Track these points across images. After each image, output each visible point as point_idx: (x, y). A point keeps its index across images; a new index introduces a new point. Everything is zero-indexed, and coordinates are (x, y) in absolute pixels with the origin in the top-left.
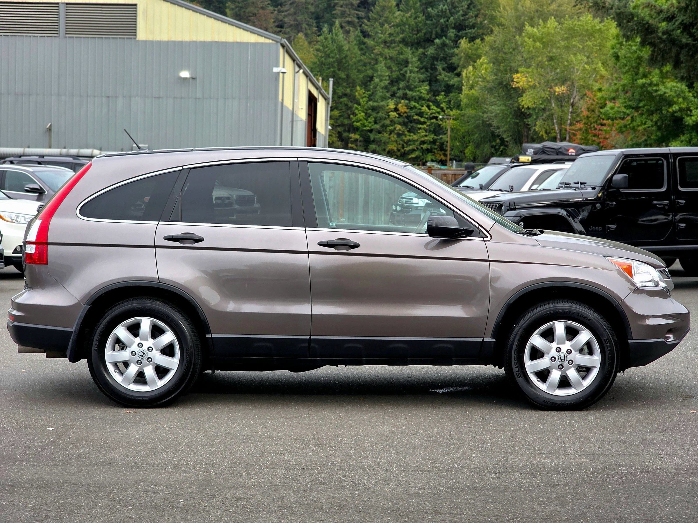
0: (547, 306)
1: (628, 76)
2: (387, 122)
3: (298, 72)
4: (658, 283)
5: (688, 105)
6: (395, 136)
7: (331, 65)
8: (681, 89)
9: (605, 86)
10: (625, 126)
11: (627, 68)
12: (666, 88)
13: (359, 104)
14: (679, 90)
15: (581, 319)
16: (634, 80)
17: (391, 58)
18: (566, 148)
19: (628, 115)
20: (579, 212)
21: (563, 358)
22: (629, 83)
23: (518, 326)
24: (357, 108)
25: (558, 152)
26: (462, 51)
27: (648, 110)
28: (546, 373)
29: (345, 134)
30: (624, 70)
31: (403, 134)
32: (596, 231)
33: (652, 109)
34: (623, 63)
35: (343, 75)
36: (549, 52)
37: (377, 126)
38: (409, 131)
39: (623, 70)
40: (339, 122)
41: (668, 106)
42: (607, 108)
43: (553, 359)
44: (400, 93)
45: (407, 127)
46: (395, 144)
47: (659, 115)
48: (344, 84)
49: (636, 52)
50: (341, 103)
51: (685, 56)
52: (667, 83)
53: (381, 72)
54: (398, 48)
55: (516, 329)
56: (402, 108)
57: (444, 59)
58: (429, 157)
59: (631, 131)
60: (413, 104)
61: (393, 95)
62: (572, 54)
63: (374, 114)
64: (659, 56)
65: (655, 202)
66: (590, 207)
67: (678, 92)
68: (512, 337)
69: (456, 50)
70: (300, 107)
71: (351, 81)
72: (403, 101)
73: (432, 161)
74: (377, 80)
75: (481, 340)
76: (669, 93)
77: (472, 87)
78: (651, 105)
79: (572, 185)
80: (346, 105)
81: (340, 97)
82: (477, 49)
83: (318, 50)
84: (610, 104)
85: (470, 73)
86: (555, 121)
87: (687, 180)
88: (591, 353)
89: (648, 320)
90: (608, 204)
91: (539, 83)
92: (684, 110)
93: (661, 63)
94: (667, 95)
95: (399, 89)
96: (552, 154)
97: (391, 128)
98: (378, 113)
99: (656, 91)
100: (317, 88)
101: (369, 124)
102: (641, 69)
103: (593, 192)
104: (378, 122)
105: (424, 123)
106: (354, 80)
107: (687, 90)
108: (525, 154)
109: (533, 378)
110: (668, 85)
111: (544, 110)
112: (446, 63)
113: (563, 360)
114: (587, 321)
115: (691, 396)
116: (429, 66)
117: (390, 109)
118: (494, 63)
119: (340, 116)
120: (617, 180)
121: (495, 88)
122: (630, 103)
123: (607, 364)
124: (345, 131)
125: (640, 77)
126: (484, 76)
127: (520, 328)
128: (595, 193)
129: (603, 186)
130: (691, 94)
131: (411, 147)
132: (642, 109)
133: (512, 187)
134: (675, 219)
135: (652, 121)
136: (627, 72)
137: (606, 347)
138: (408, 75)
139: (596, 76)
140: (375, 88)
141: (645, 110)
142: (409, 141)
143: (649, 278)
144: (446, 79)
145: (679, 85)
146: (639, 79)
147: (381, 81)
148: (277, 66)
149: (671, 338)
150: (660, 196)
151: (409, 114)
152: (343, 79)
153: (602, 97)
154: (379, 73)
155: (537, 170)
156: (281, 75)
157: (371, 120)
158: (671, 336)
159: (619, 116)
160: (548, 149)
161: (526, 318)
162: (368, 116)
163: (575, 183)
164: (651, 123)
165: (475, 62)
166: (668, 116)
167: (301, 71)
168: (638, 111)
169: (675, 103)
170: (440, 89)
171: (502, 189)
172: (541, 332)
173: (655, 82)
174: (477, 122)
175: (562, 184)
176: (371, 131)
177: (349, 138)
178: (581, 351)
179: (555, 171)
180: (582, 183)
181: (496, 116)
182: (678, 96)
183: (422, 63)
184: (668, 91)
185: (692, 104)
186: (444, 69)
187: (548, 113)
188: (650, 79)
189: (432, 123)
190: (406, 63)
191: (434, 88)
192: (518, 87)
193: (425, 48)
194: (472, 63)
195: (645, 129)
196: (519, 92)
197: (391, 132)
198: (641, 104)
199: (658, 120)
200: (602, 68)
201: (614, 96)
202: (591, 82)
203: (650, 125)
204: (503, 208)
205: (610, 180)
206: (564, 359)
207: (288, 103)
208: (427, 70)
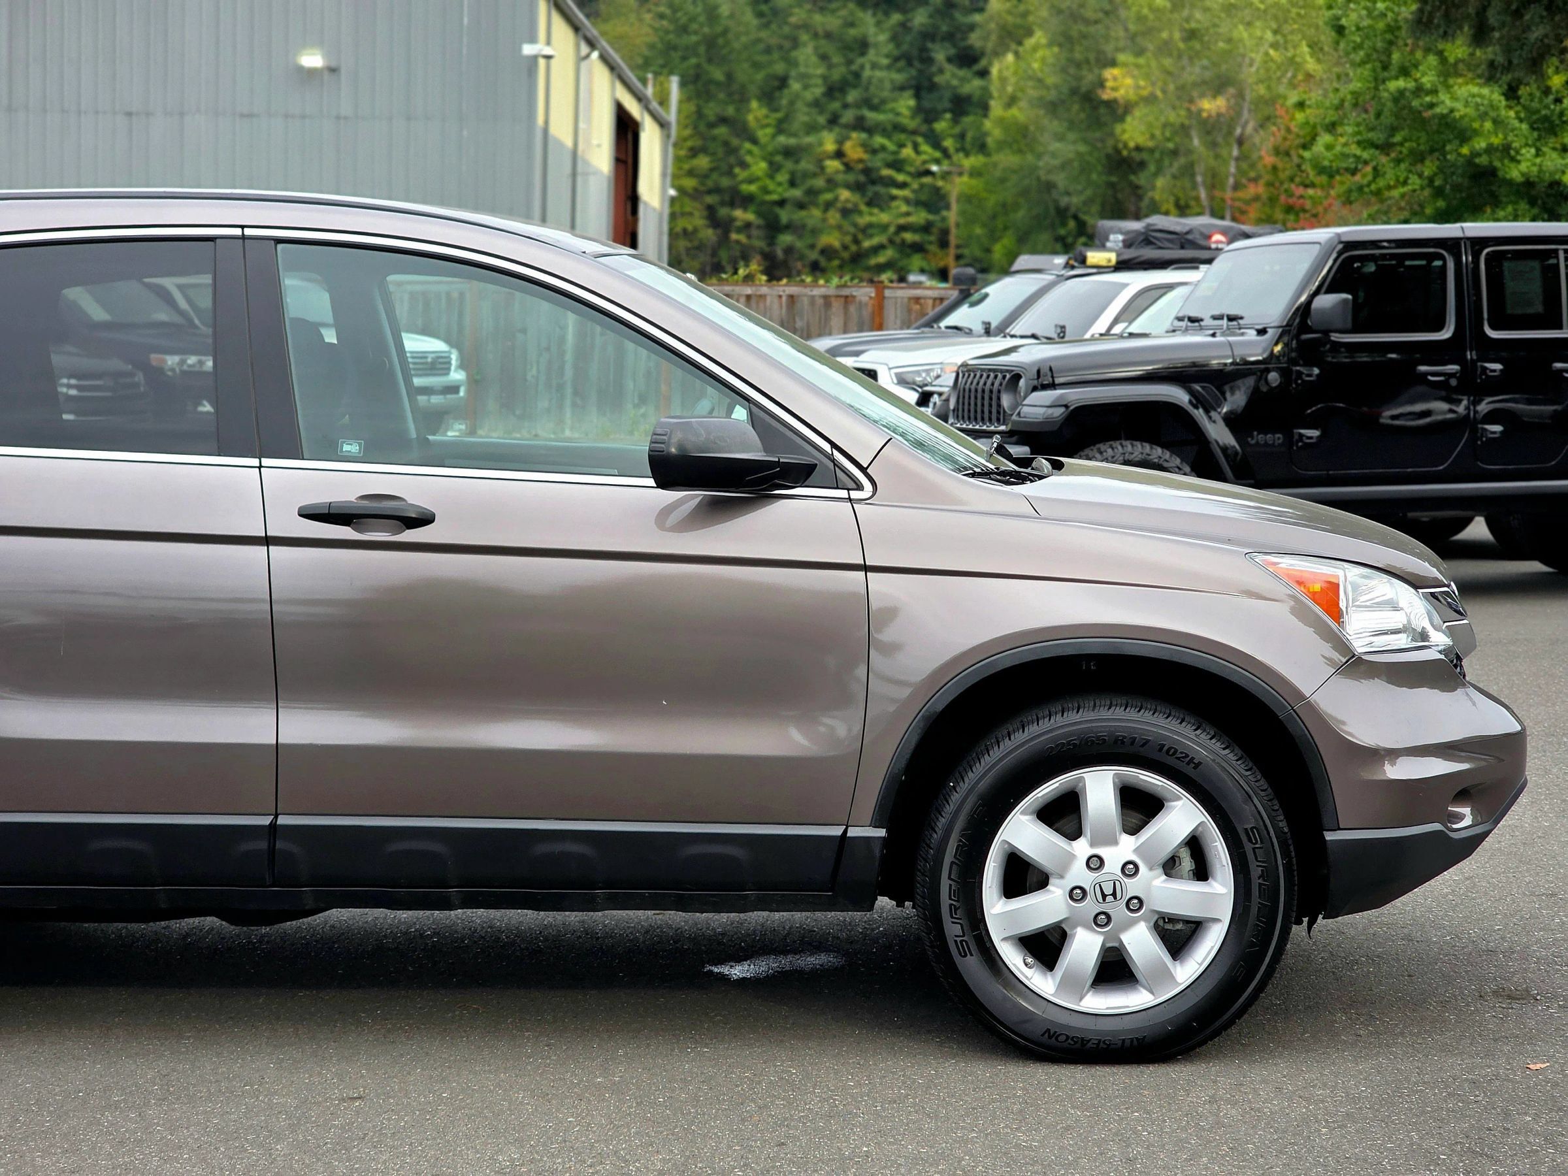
0: (1058, 720)
1: (1366, 71)
2: (819, 183)
3: (588, 56)
4: (1424, 636)
5: (1505, 138)
6: (838, 216)
7: (691, 51)
8: (1491, 101)
9: (1315, 96)
10: (1360, 189)
11: (1362, 53)
12: (1454, 98)
13: (755, 141)
14: (1486, 102)
15: (1171, 761)
16: (1378, 81)
17: (828, 36)
18: (1204, 230)
19: (1366, 163)
20: (1223, 394)
21: (1108, 890)
22: (1368, 88)
23: (964, 787)
24: (750, 152)
25: (1184, 240)
26: (991, 18)
27: (1412, 152)
28: (1054, 939)
29: (723, 212)
30: (1358, 59)
31: (855, 210)
32: (1266, 444)
33: (1422, 147)
34: (1354, 42)
35: (718, 75)
36: (1187, 20)
37: (797, 193)
38: (870, 204)
39: (1352, 56)
40: (710, 183)
41: (1457, 142)
42: (1319, 147)
43: (1077, 894)
44: (848, 116)
45: (863, 195)
46: (836, 234)
47: (1437, 163)
48: (722, 96)
49: (1385, 15)
50: (714, 139)
51: (1499, 13)
52: (1456, 88)
53: (807, 66)
54: (843, 13)
55: (956, 797)
56: (854, 150)
57: (950, 37)
58: (917, 261)
59: (1373, 199)
60: (879, 140)
61: (833, 121)
62: (1242, 22)
63: (789, 165)
64: (1438, 14)
65: (1423, 368)
66: (1250, 381)
67: (1482, 108)
68: (942, 822)
69: (977, 18)
70: (595, 142)
71: (735, 87)
72: (854, 135)
73: (922, 271)
74: (795, 86)
75: (837, 831)
76: (1461, 110)
77: (1012, 101)
78: (1419, 138)
79: (1208, 322)
80: (726, 144)
81: (711, 126)
82: (1025, 15)
83: (661, 16)
84: (1325, 138)
85: (1007, 68)
86: (1199, 179)
87: (1509, 311)
88: (1202, 873)
89: (1393, 764)
90: (1300, 373)
91: (1164, 91)
92: (1497, 149)
93: (1441, 31)
94: (1457, 115)
95: (846, 106)
96: (1170, 245)
97: (828, 196)
98: (797, 162)
99: (1432, 106)
100: (640, 98)
101: (778, 188)
102: (1396, 56)
103: (1261, 341)
104: (798, 181)
105: (903, 185)
106: (743, 87)
107: (1504, 103)
108: (1103, 247)
109: (1013, 957)
110: (1459, 92)
111: (1175, 153)
112: (955, 46)
113: (1110, 899)
114: (1189, 770)
115: (1527, 990)
116: (915, 53)
117: (825, 152)
118: (1060, 45)
119: (712, 170)
120: (1322, 311)
121: (1063, 102)
122: (1371, 135)
123: (1254, 910)
124: (723, 204)
125: (1393, 73)
126: (1040, 75)
127: (970, 791)
128: (1264, 345)
129: (1287, 325)
130: (1512, 114)
131: (875, 241)
132: (1398, 148)
133: (1063, 327)
134: (1476, 412)
135: (1420, 176)
136: (1363, 63)
137: (1250, 856)
138: (867, 73)
139: (1294, 76)
140: (792, 103)
141: (1405, 151)
142: (870, 226)
143: (1396, 620)
144: (955, 82)
145: (1485, 91)
146: (1389, 79)
147: (806, 87)
148: (533, 40)
149: (1466, 817)
150: (1434, 352)
151: (870, 164)
152: (718, 84)
153: (1307, 123)
154: (802, 69)
155: (1125, 285)
156: (542, 62)
157: (782, 177)
158: (1466, 811)
159: (1344, 165)
160: (1158, 235)
161: (987, 760)
162: (774, 168)
163: (1215, 318)
164: (1418, 181)
165: (1020, 43)
166: (1459, 164)
167: (595, 55)
168: (1388, 155)
169: (1476, 133)
170: (940, 107)
171: (1039, 333)
172: (1037, 805)
173: (1428, 86)
174: (1026, 182)
175: (1180, 319)
176: (782, 203)
177: (732, 220)
178: (1170, 866)
179: (1170, 287)
180: (1231, 319)
181: (1063, 166)
182: (1483, 116)
183: (898, 45)
184: (1458, 105)
185: (1516, 136)
186: (950, 60)
187: (1182, 160)
188: (1416, 80)
189: (922, 186)
190: (863, 46)
191: (927, 104)
192: (1115, 101)
193: (904, 11)
194: (1014, 46)
195: (1403, 196)
196: (1117, 111)
197: (828, 206)
198: (1397, 138)
199: (1435, 174)
200: (1308, 58)
201: (1333, 119)
202: (1282, 89)
203: (1417, 187)
204: (1022, 382)
205: (1304, 311)
206: (1114, 894)
207: (561, 130)
208: (910, 64)
